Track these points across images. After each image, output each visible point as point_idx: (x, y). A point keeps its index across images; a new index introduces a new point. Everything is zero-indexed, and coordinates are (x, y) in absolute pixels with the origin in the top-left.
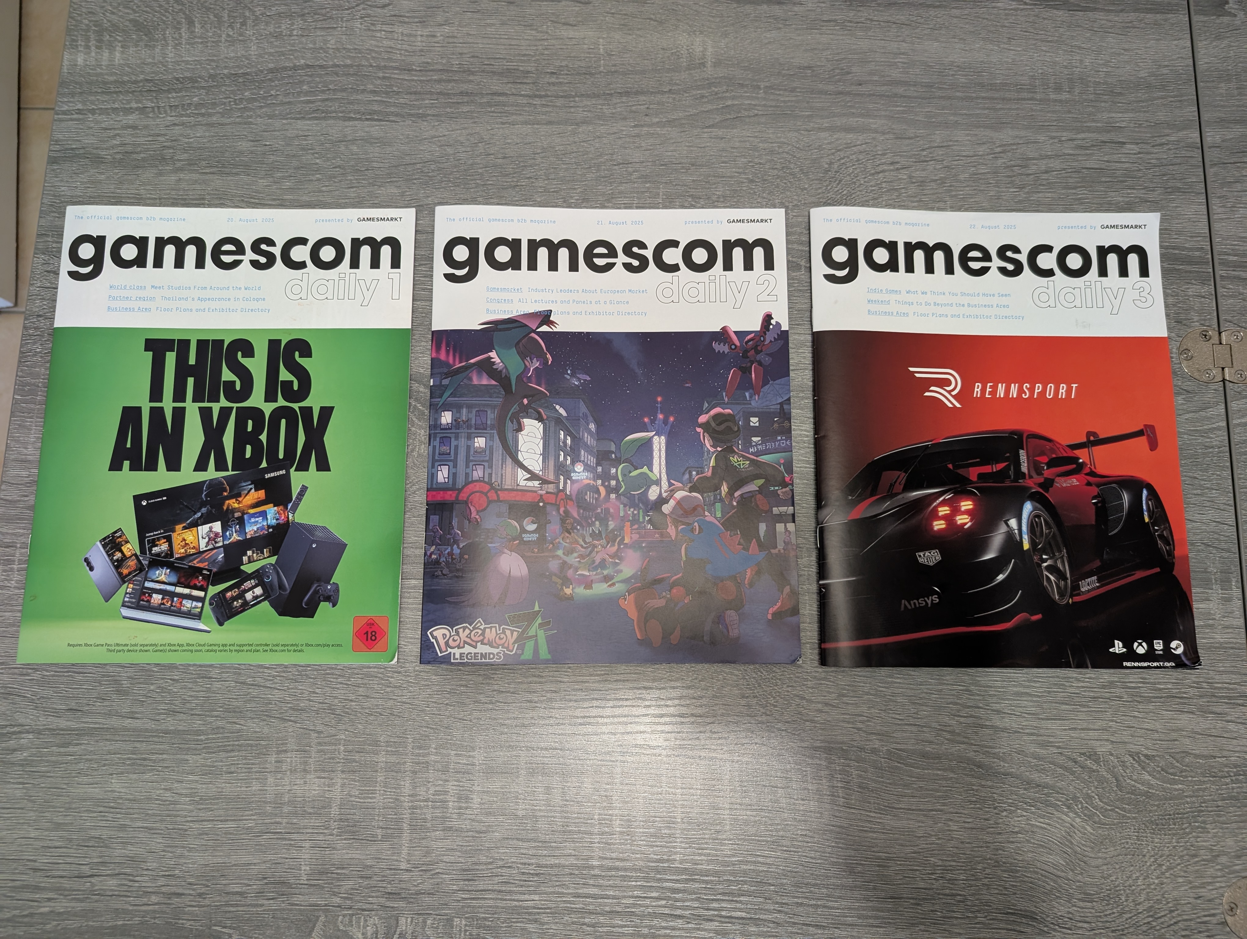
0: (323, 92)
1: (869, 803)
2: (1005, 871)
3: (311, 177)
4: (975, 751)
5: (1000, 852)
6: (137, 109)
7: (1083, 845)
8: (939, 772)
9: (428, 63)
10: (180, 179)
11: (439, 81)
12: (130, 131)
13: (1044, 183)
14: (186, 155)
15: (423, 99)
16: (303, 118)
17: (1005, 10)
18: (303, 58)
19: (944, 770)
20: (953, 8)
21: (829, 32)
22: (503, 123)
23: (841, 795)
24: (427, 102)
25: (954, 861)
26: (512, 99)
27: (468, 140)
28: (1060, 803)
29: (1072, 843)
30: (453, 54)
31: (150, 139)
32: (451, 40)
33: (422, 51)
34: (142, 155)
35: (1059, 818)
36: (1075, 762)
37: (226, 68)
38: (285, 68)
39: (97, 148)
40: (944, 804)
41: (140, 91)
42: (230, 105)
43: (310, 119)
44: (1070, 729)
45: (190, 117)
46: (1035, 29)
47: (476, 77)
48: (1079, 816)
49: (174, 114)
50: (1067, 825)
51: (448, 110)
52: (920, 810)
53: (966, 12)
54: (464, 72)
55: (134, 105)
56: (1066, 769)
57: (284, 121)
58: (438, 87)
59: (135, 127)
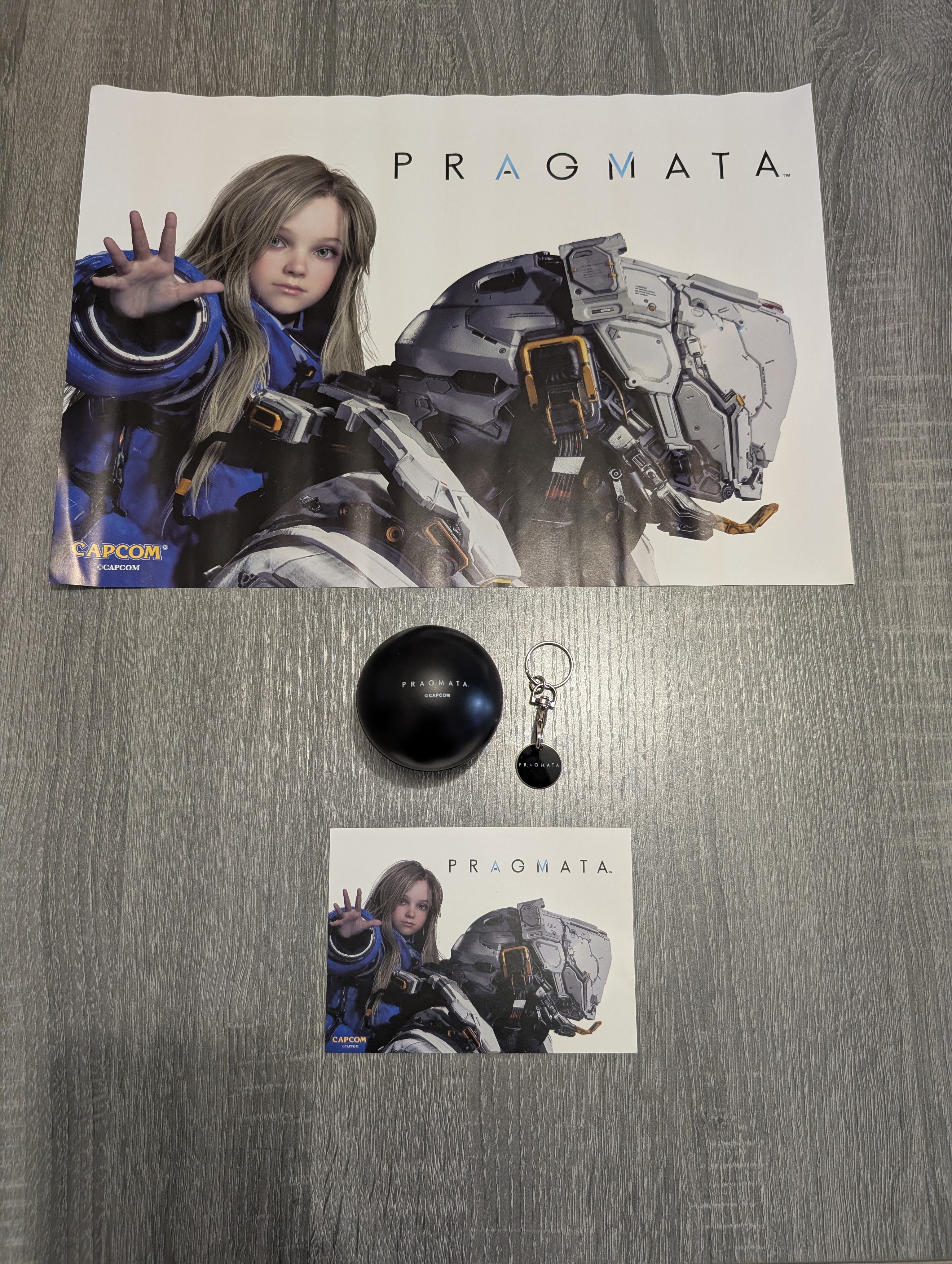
0: (82, 882)
1: (889, 247)
2: (935, 132)
3: (203, 886)
4: (827, 152)
5: (918, 134)
6: (96, 1144)
7: (901, 66)
8: (851, 185)
9: (48, 745)
10: (202, 1068)
11: (74, 729)
12: (129, 1151)
13: (227, 70)
14: (167, 1064)
15: (99, 747)
16: (119, 904)
17: (18, 100)
18: (30, 913)
19: (848, 179)
20: (12, 151)
21: (34, 279)
22: (135, 647)
23: (885, 272)
24: (102, 743)
25: (932, 173)
26: (104, 637)
27: (157, 688)
28: (866, 84)
29: (900, 76)
30: (36, 715)
31: (141, 1120)
32: (17, 718)
33: (30, 756)
34: (166, 1128)
35: (880, 85)
36: (826, 69)
37: (39, 1021)
38: (45, 937)
39: (153, 1197)
40: (881, 181)
41: (69, 1145)
42: (96, 1008)
43: (120, 895)
44: (796, 72)
45: (111, 1065)
46: (44, 73)
47: (72, 683)
48: (876, 68)
49: (106, 1089)
50: (885, 78)
51: (115, 715)
52: (889, 201)
53: (19, 138)
54: (62, 698)
55: (90, 1150)
56: (833, 78)
57: (122, 930)
58: (82, 730)
59: (124, 1144)
